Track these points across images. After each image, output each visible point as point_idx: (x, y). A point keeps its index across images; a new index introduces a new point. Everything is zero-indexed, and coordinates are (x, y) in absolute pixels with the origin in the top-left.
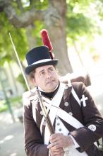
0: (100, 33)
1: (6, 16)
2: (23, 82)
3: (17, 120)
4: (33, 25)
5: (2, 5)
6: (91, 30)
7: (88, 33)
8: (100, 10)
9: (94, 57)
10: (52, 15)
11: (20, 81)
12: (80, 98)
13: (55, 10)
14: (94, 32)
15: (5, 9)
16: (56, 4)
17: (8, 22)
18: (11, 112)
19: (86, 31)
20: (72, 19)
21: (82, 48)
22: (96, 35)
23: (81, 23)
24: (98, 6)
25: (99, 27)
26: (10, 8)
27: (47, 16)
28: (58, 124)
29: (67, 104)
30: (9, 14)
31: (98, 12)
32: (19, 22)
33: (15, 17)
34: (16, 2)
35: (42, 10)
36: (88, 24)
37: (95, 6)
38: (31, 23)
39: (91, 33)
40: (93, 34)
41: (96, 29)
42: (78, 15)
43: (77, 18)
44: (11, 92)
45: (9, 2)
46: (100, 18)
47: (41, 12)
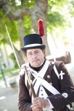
0: (70, 26)
1: (4, 12)
2: (14, 59)
3: (9, 86)
4: (23, 19)
5: (1, 3)
6: (64, 23)
7: (62, 26)
8: (71, 10)
9: (65, 43)
10: (37, 12)
11: (12, 58)
12: (59, 73)
13: (39, 9)
14: (66, 25)
15: (4, 7)
16: (40, 4)
17: (5, 15)
18: (5, 80)
19: (60, 25)
20: (51, 15)
21: (57, 36)
22: (67, 27)
23: (57, 18)
24: (69, 7)
25: (69, 22)
26: (7, 6)
27: (33, 13)
28: (42, 90)
29: (49, 77)
30: (6, 10)
31: (69, 11)
32: (13, 16)
33: (10, 13)
34: (12, 1)
35: (30, 8)
36: (62, 19)
37: (67, 7)
38: (21, 17)
39: (63, 26)
40: (65, 27)
41: (67, 23)
42: (55, 13)
43: (54, 15)
44: (5, 65)
45: (7, 1)
46: (71, 15)
47: (29, 9)
